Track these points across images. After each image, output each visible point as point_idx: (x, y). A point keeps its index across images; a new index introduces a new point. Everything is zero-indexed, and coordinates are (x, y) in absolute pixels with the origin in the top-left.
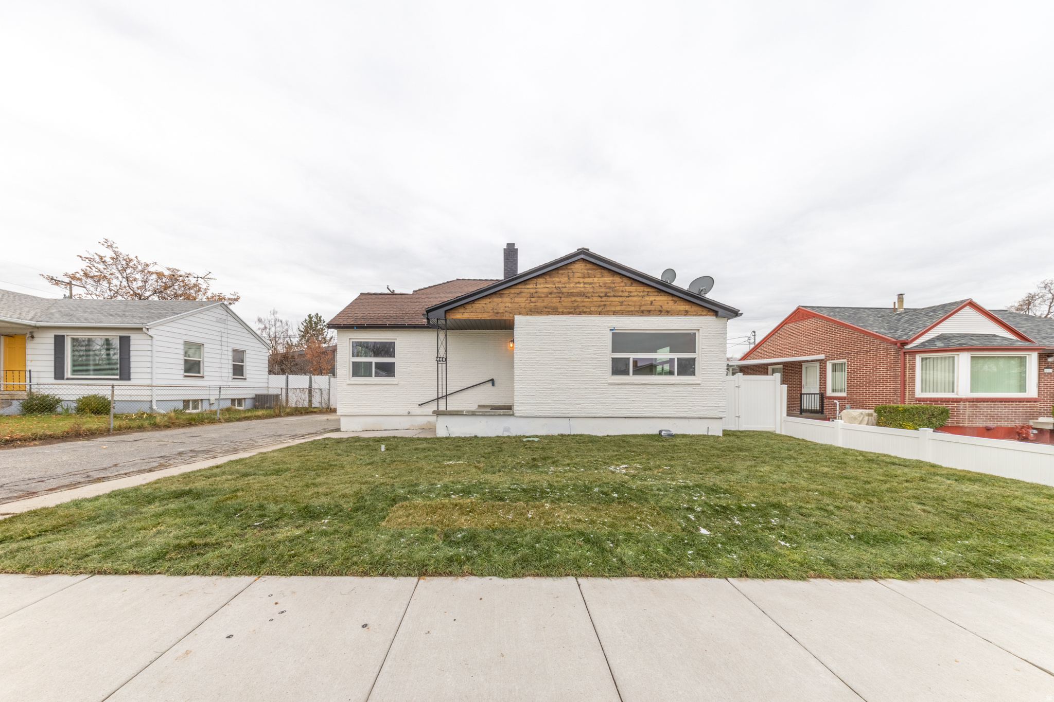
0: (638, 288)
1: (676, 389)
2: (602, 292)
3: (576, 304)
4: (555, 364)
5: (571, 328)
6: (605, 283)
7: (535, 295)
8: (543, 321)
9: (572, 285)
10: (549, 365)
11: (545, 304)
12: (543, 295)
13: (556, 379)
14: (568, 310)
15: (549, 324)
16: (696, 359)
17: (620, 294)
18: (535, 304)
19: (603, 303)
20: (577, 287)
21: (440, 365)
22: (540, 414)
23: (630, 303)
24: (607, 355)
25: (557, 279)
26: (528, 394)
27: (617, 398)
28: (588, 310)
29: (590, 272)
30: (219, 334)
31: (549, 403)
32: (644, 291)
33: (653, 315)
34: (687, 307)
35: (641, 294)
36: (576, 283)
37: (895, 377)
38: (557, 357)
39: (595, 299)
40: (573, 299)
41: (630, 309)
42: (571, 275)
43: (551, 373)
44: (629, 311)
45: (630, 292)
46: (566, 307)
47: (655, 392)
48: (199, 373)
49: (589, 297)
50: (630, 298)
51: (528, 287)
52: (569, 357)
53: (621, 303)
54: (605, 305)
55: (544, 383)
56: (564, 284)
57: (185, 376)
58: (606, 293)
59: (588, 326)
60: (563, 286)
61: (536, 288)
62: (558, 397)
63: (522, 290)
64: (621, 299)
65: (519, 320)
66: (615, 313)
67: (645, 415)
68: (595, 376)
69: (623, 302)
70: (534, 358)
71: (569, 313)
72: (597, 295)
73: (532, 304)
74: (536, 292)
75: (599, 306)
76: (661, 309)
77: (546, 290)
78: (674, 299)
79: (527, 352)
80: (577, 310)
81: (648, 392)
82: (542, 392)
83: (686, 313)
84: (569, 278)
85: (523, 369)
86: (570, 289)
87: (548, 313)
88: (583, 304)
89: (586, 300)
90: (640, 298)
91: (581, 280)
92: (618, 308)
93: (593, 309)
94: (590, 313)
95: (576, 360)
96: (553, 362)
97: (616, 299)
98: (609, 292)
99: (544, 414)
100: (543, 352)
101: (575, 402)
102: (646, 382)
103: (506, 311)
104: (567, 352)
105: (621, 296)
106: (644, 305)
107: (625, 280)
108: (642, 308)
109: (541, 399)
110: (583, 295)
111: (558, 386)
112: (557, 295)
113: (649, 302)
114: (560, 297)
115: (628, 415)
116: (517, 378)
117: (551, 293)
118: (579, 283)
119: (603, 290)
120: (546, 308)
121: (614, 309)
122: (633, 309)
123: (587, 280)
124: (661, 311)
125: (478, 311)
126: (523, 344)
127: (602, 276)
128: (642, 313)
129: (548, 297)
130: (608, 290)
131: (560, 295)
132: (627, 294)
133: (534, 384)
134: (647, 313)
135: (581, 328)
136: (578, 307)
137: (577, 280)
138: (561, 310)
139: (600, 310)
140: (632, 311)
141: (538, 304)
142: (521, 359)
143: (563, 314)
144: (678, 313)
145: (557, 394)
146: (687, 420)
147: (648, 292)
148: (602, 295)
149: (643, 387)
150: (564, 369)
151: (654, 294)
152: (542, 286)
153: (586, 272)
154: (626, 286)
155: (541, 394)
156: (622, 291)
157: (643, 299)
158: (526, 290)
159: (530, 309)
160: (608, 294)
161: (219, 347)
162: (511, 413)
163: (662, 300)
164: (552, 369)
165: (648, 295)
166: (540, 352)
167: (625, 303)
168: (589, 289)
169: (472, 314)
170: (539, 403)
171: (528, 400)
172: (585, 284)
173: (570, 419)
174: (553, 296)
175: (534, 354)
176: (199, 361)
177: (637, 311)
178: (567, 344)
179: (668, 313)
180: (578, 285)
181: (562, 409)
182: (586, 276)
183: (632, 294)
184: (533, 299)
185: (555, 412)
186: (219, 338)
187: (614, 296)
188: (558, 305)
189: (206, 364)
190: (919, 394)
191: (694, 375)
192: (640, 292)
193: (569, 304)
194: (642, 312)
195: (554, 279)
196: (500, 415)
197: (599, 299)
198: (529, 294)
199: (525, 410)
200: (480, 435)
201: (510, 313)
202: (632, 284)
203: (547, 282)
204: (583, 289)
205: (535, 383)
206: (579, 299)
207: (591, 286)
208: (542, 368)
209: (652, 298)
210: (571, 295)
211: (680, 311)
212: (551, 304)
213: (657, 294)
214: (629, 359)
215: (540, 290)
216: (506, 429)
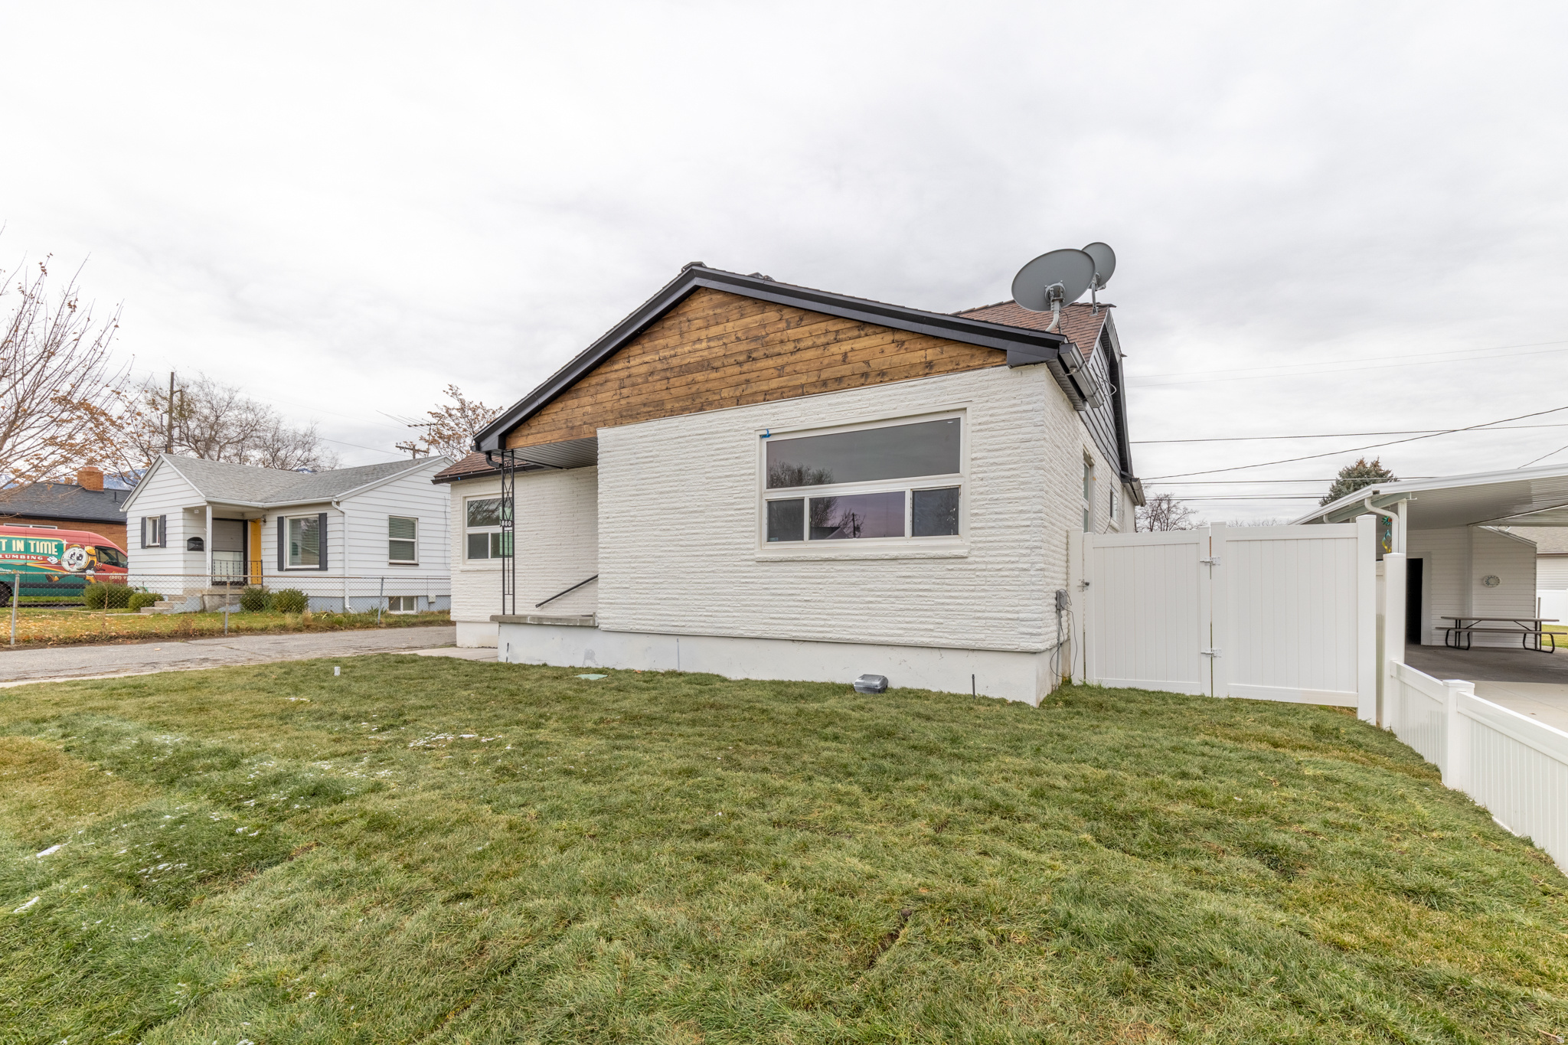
0: (815, 327)
1: (904, 570)
2: (741, 352)
3: (694, 389)
4: (661, 522)
5: (687, 442)
6: (747, 329)
7: (627, 382)
8: (641, 434)
9: (687, 349)
10: (652, 525)
11: (643, 397)
12: (640, 380)
13: (662, 554)
14: (681, 404)
15: (651, 439)
16: (961, 490)
17: (777, 349)
18: (627, 400)
19: (743, 377)
20: (696, 351)
22: (638, 627)
23: (798, 368)
24: (755, 495)
25: (662, 342)
26: (618, 586)
27: (773, 594)
28: (717, 397)
29: (718, 311)
30: (442, 502)
31: (651, 604)
32: (827, 332)
33: (849, 386)
34: (932, 353)
35: (823, 340)
36: (694, 342)
38: (664, 506)
39: (730, 370)
40: (690, 377)
41: (798, 382)
42: (685, 328)
43: (655, 541)
44: (795, 387)
45: (798, 340)
46: (677, 399)
47: (855, 580)
48: (413, 559)
49: (717, 369)
50: (797, 356)
51: (616, 367)
52: (683, 505)
53: (781, 370)
54: (748, 381)
55: (644, 562)
56: (674, 348)
57: (390, 564)
58: (750, 352)
59: (717, 432)
60: (672, 352)
61: (628, 368)
62: (666, 591)
63: (608, 375)
64: (780, 361)
65: (605, 435)
66: (768, 396)
67: (829, 635)
68: (730, 544)
69: (783, 367)
70: (628, 511)
71: (683, 411)
72: (732, 361)
73: (623, 402)
74: (629, 376)
75: (738, 385)
76: (866, 369)
77: (644, 369)
78: (898, 337)
79: (617, 499)
80: (698, 401)
81: (840, 580)
82: (640, 581)
83: (929, 368)
84: (681, 334)
85: (611, 535)
86: (682, 359)
87: (650, 416)
88: (709, 386)
89: (714, 375)
90: (819, 351)
91: (703, 334)
92: (774, 384)
93: (725, 393)
94: (720, 404)
95: (696, 512)
96: (657, 517)
97: (770, 362)
98: (756, 350)
99: (644, 627)
100: (641, 497)
101: (696, 603)
102: (832, 555)
103: (585, 423)
104: (680, 494)
105: (780, 354)
106: (829, 366)
107: (787, 314)
108: (824, 375)
109: (638, 596)
110: (706, 365)
111: (667, 567)
112: (663, 374)
113: (839, 357)
114: (668, 379)
115: (794, 634)
116: (602, 553)
117: (652, 373)
118: (699, 340)
119: (744, 346)
120: (645, 405)
121: (765, 388)
122: (803, 379)
123: (714, 331)
124: (865, 375)
125: (546, 429)
126: (611, 485)
127: (742, 316)
128: (825, 386)
129: (647, 382)
130: (752, 346)
131: (668, 374)
132: (790, 346)
133: (627, 565)
134: (835, 386)
135: (705, 439)
136: (698, 393)
137: (694, 336)
138: (669, 406)
139: (738, 393)
140: (802, 386)
141: (632, 400)
142: (607, 515)
143: (673, 413)
144: (908, 373)
145: (664, 586)
146: (936, 653)
147: (837, 332)
148: (742, 358)
149: (826, 566)
150: (676, 532)
151: (851, 334)
152: (638, 361)
153: (711, 313)
154: (788, 328)
155: (639, 586)
156: (782, 342)
157: (827, 353)
158: (613, 376)
159: (620, 413)
160: (754, 355)
161: (443, 522)
162: (591, 623)
163: (870, 346)
164: (655, 533)
165: (837, 341)
166: (637, 498)
167: (788, 369)
168: (716, 350)
169: (539, 435)
170: (635, 604)
171: (618, 598)
172: (709, 339)
174: (656, 377)
175: (628, 503)
176: (413, 543)
177: (813, 384)
178: (681, 477)
179: (883, 376)
180: (698, 346)
181: (673, 618)
182: (712, 322)
183: (802, 345)
184: (625, 391)
185: (662, 623)
186: (442, 509)
187: (767, 356)
188: (665, 395)
189: (421, 546)
191: (956, 533)
192: (818, 336)
193: (682, 391)
194: (825, 383)
195: (656, 342)
197: (737, 369)
198: (618, 382)
199: (615, 618)
200: (552, 662)
201: (590, 424)
202: (801, 319)
203: (646, 350)
204: (705, 353)
205: (630, 562)
206: (699, 377)
207: (721, 343)
208: (640, 531)
209: (846, 347)
210: (685, 370)
211: (913, 366)
212: (653, 397)
213: (856, 333)
214: (802, 500)
215: (634, 371)
216: (589, 655)
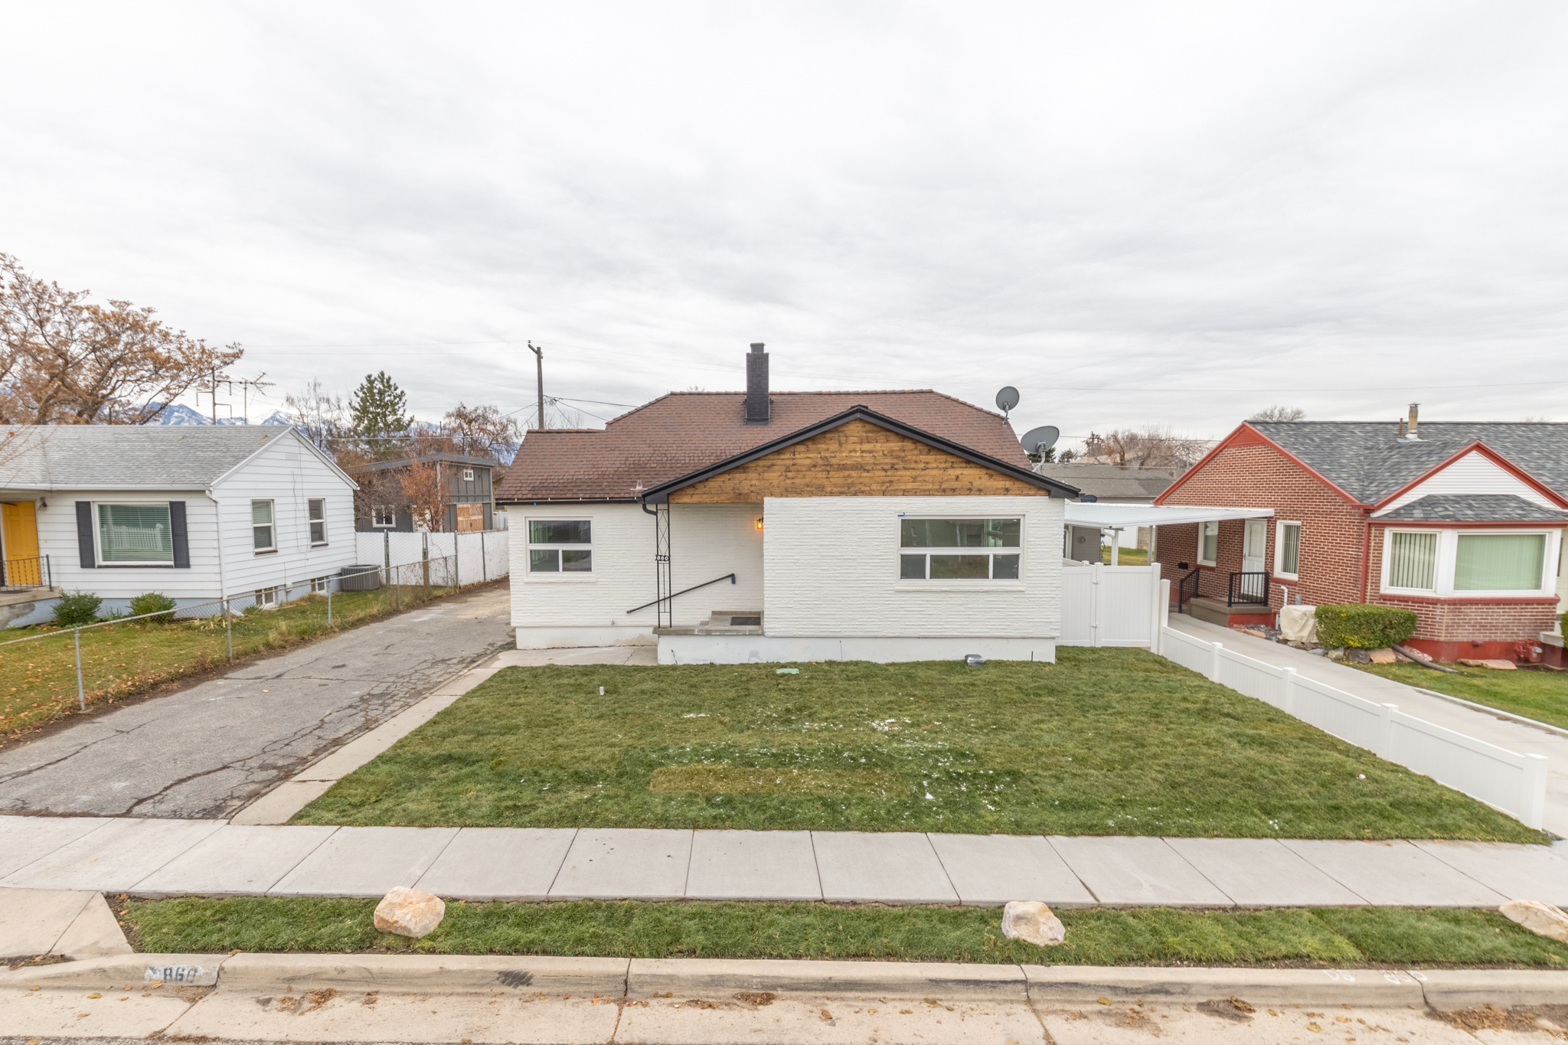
0: (938, 457)
1: (990, 597)
2: (887, 464)
3: (850, 481)
4: (821, 564)
5: (843, 514)
6: (891, 452)
7: (792, 468)
8: (804, 505)
9: (844, 454)
10: (815, 566)
11: (807, 480)
12: (804, 469)
13: (822, 585)
14: (839, 489)
15: (812, 509)
16: (1021, 556)
17: (913, 465)
18: (792, 481)
19: (888, 479)
20: (852, 457)
21: (661, 566)
22: (800, 633)
23: (926, 479)
24: (894, 551)
25: (823, 446)
26: (783, 606)
27: (908, 611)
28: (867, 489)
29: (870, 435)
31: (813, 618)
32: (946, 462)
33: (960, 494)
34: (1008, 484)
35: (943, 465)
36: (851, 452)
38: (824, 554)
39: (877, 473)
40: (846, 473)
41: (927, 488)
42: (843, 439)
43: (817, 576)
44: (925, 490)
45: (927, 463)
46: (835, 485)
47: (961, 602)
49: (868, 471)
50: (927, 472)
51: (782, 457)
52: (840, 554)
53: (915, 479)
54: (891, 482)
55: (806, 590)
56: (833, 452)
58: (893, 464)
59: (867, 510)
60: (832, 455)
61: (793, 458)
62: (825, 610)
63: (775, 461)
64: (914, 473)
65: (770, 502)
66: (905, 493)
67: (946, 634)
68: (878, 580)
69: (916, 477)
70: (793, 556)
71: (840, 494)
72: (880, 467)
73: (788, 481)
74: (794, 465)
75: (883, 483)
76: (970, 486)
77: (808, 462)
78: (989, 472)
79: (782, 547)
80: (852, 489)
81: (952, 602)
82: (803, 603)
83: (1007, 491)
84: (840, 445)
85: (776, 571)
86: (842, 460)
87: (811, 494)
88: (861, 480)
89: (865, 474)
90: (941, 472)
91: (858, 447)
92: (910, 486)
93: (874, 487)
94: (870, 493)
95: (850, 559)
96: (819, 561)
97: (908, 473)
98: (897, 464)
99: (805, 634)
100: (804, 547)
101: (850, 617)
102: (948, 589)
103: (752, 492)
104: (837, 547)
105: (914, 469)
106: (947, 481)
107: (920, 447)
108: (944, 486)
109: (801, 613)
110: (860, 467)
111: (826, 594)
112: (823, 467)
113: (954, 477)
114: (828, 472)
115: (923, 634)
117: (815, 466)
118: (855, 451)
119: (888, 460)
120: (808, 486)
121: (904, 488)
122: (930, 486)
123: (866, 447)
124: (970, 490)
125: (713, 492)
126: (776, 537)
127: (888, 441)
128: (944, 492)
129: (810, 470)
130: (895, 461)
131: (828, 468)
132: (922, 466)
133: (791, 592)
134: (951, 493)
135: (857, 514)
136: (853, 484)
137: (851, 447)
138: (829, 489)
139: (884, 488)
140: (929, 490)
141: (797, 481)
142: (772, 558)
143: (832, 494)
144: (995, 492)
145: (823, 606)
146: (1005, 641)
147: (953, 462)
148: (887, 467)
149: (944, 595)
150: (833, 572)
151: (961, 465)
152: (802, 455)
153: (864, 435)
154: (921, 454)
155: (801, 606)
156: (916, 462)
157: (946, 473)
158: (780, 462)
159: (785, 488)
160: (896, 467)
162: (760, 632)
163: (972, 474)
164: (816, 571)
165: (952, 467)
166: (800, 547)
167: (919, 479)
168: (868, 459)
169: (705, 496)
170: (799, 618)
171: (784, 615)
172: (862, 452)
173: (842, 640)
174: (817, 469)
175: (791, 551)
177: (937, 490)
178: (838, 536)
179: (980, 492)
180: (853, 454)
181: (831, 627)
182: (864, 441)
183: (929, 466)
184: (790, 474)
185: (821, 630)
187: (905, 468)
188: (825, 482)
191: (1017, 578)
192: (941, 463)
193: (840, 481)
194: (944, 491)
195: (819, 446)
196: (745, 635)
197: (883, 473)
198: (785, 468)
199: (780, 628)
200: (718, 661)
201: (758, 494)
202: (930, 451)
203: (810, 450)
204: (860, 460)
205: (793, 590)
206: (854, 474)
207: (871, 455)
208: (802, 569)
209: (958, 472)
210: (842, 467)
211: (997, 489)
212: (815, 481)
213: (964, 465)
214: (925, 556)
215: (798, 462)
216: (754, 654)
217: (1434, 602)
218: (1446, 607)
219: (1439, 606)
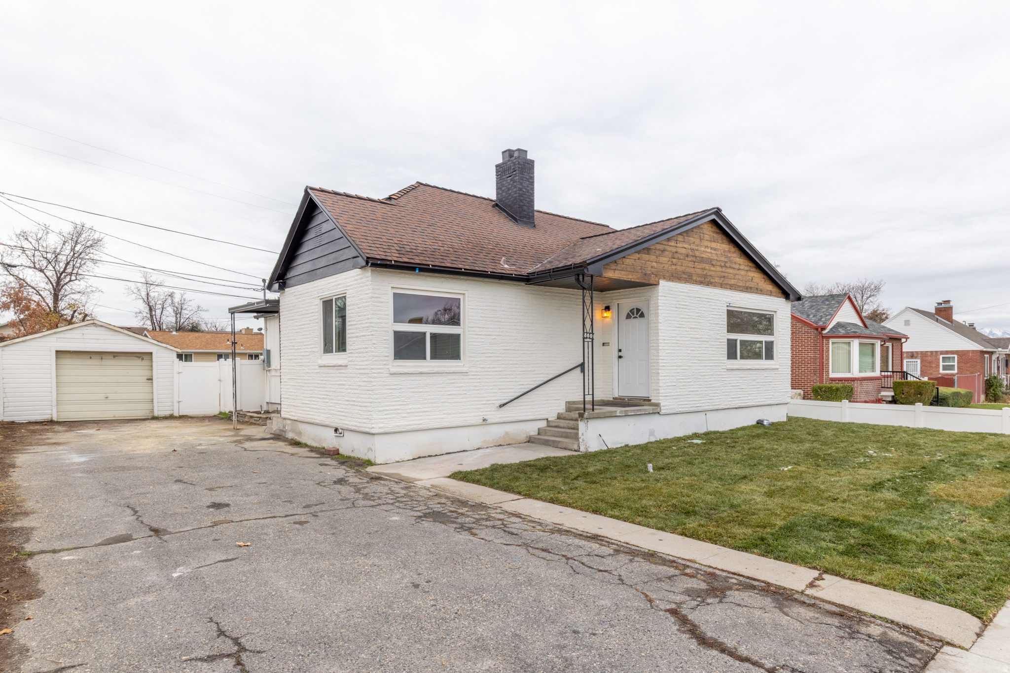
0: (744, 260)
1: (766, 374)
2: (722, 261)
3: (705, 272)
4: (691, 345)
5: (702, 301)
6: (724, 250)
7: (676, 255)
8: (682, 290)
9: (702, 249)
10: (687, 347)
11: (683, 268)
12: (682, 257)
13: (691, 364)
14: (700, 279)
15: (686, 294)
16: (774, 342)
17: (734, 265)
18: (675, 267)
19: (723, 274)
20: (706, 252)
22: (680, 410)
23: (740, 278)
24: (724, 335)
25: (693, 240)
26: (670, 384)
27: (732, 386)
28: (713, 281)
29: (714, 235)
31: (687, 395)
32: (747, 265)
33: (753, 292)
34: (771, 287)
35: (746, 268)
36: (705, 247)
37: (815, 359)
38: (692, 336)
39: (718, 269)
40: (703, 265)
41: (740, 284)
42: (701, 236)
43: (688, 356)
44: (739, 286)
45: (740, 264)
46: (698, 275)
47: (754, 378)
49: (714, 266)
50: (739, 271)
52: (700, 337)
54: (724, 277)
55: (683, 369)
56: (697, 246)
58: (726, 262)
59: (713, 299)
60: (696, 248)
61: (676, 247)
62: (693, 387)
63: (666, 247)
64: (734, 272)
65: (663, 285)
66: (732, 287)
67: (749, 404)
68: (718, 360)
69: (735, 275)
70: (675, 337)
71: (700, 283)
72: (719, 264)
73: (673, 267)
74: (677, 252)
75: (721, 277)
76: (757, 286)
77: (684, 251)
78: (764, 277)
80: (706, 280)
81: (751, 378)
82: (682, 381)
84: (701, 241)
85: (666, 351)
86: (701, 253)
87: (686, 281)
88: (710, 273)
89: (712, 268)
90: (745, 272)
91: (709, 244)
92: (732, 282)
93: (716, 280)
94: (714, 285)
95: (705, 341)
96: (689, 342)
97: (731, 271)
99: (683, 409)
100: (682, 329)
101: (706, 392)
103: (653, 273)
104: (699, 330)
105: (734, 268)
106: (748, 280)
107: (737, 251)
108: (747, 284)
109: (680, 390)
110: (710, 262)
111: (693, 372)
112: (692, 258)
113: (751, 278)
114: (694, 262)
115: (740, 405)
116: (662, 363)
117: (687, 256)
118: (708, 248)
120: (684, 273)
121: (730, 283)
123: (713, 245)
124: (757, 290)
125: (628, 269)
126: (666, 318)
127: (721, 242)
128: (747, 289)
129: (685, 259)
130: (725, 259)
131: (694, 259)
132: (737, 266)
133: (675, 371)
134: (750, 290)
135: (709, 302)
136: (706, 276)
137: (706, 243)
138: (694, 278)
139: (721, 282)
140: (741, 287)
141: (678, 268)
142: (664, 338)
143: (696, 282)
144: (767, 293)
145: (692, 383)
147: (751, 267)
148: (722, 264)
149: (746, 372)
150: (697, 352)
151: (753, 269)
154: (735, 256)
155: (680, 384)
157: (748, 274)
158: (670, 249)
159: (672, 274)
160: (726, 265)
162: (658, 411)
163: (757, 278)
164: (689, 352)
165: (750, 271)
166: (679, 329)
167: (737, 277)
168: (714, 255)
169: (623, 272)
170: (678, 395)
171: (671, 392)
172: (711, 249)
173: (705, 413)
174: (689, 259)
175: (674, 332)
177: (744, 287)
178: (700, 321)
180: (706, 250)
181: (696, 402)
182: (712, 240)
184: (674, 260)
185: (692, 405)
187: (730, 267)
188: (693, 271)
190: (832, 375)
191: (773, 359)
192: (744, 266)
193: (700, 272)
195: (690, 239)
196: (649, 413)
197: (721, 269)
198: (671, 254)
199: (669, 405)
200: (632, 443)
201: (656, 275)
202: (741, 255)
203: (685, 240)
204: (710, 255)
205: (676, 369)
206: (707, 267)
207: (715, 252)
208: (681, 350)
210: (702, 260)
211: (768, 290)
212: (687, 270)
213: (755, 270)
214: (737, 340)
215: (679, 250)
216: (652, 433)
217: (853, 380)
218: (859, 382)
219: (856, 382)
